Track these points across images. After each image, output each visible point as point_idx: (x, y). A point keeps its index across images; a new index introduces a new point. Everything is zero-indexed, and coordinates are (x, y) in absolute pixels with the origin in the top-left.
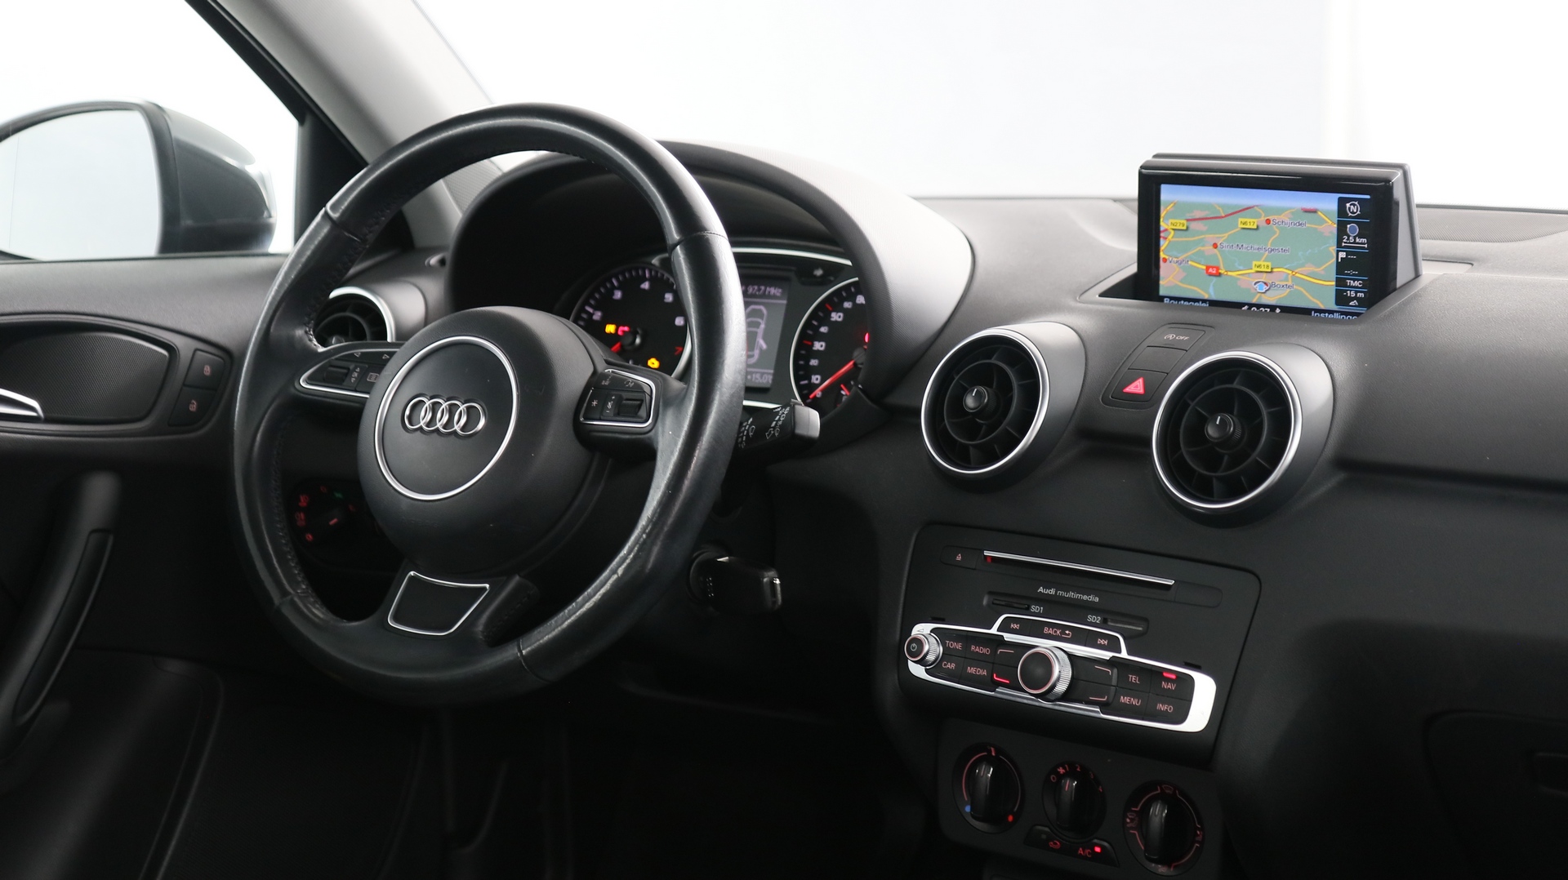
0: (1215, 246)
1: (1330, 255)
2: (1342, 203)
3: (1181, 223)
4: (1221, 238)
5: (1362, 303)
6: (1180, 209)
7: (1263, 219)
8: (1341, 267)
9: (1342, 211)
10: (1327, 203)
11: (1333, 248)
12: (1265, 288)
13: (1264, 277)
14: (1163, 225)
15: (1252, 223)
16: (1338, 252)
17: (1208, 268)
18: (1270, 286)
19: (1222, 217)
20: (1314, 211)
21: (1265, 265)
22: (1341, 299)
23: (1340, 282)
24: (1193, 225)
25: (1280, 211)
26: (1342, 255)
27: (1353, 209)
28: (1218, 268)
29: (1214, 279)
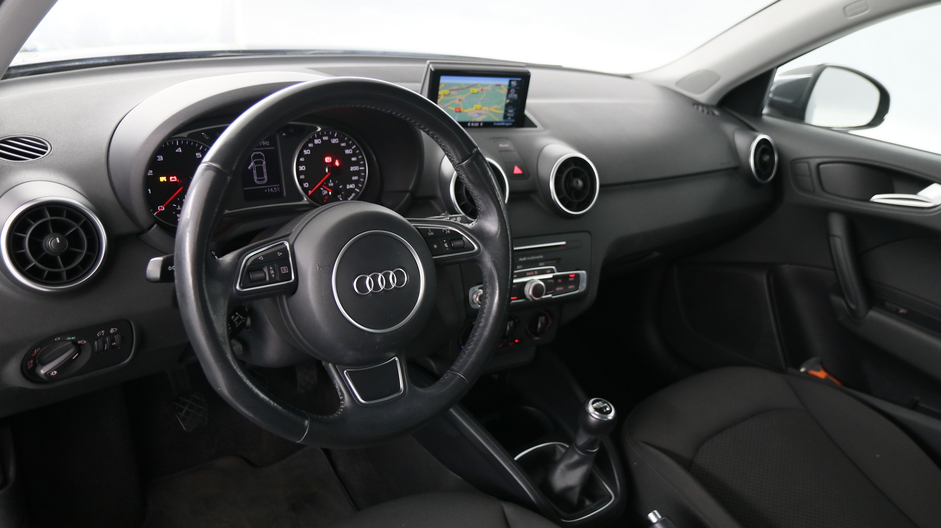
0: (460, 100)
1: (504, 101)
2: (510, 81)
3: (446, 92)
4: (463, 97)
5: (512, 118)
6: (447, 86)
7: (480, 89)
8: (507, 105)
9: (510, 85)
10: (505, 82)
11: (505, 98)
12: (477, 115)
13: (478, 111)
14: (440, 93)
15: (476, 90)
16: (506, 100)
17: (456, 109)
18: (480, 114)
19: (463, 89)
20: (499, 85)
21: (478, 106)
22: (505, 117)
23: (506, 111)
24: (452, 93)
25: (487, 85)
26: (508, 101)
27: (514, 84)
28: (460, 109)
29: (458, 114)
